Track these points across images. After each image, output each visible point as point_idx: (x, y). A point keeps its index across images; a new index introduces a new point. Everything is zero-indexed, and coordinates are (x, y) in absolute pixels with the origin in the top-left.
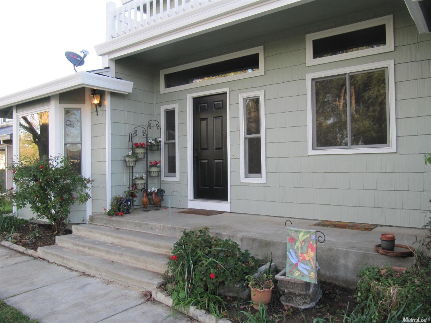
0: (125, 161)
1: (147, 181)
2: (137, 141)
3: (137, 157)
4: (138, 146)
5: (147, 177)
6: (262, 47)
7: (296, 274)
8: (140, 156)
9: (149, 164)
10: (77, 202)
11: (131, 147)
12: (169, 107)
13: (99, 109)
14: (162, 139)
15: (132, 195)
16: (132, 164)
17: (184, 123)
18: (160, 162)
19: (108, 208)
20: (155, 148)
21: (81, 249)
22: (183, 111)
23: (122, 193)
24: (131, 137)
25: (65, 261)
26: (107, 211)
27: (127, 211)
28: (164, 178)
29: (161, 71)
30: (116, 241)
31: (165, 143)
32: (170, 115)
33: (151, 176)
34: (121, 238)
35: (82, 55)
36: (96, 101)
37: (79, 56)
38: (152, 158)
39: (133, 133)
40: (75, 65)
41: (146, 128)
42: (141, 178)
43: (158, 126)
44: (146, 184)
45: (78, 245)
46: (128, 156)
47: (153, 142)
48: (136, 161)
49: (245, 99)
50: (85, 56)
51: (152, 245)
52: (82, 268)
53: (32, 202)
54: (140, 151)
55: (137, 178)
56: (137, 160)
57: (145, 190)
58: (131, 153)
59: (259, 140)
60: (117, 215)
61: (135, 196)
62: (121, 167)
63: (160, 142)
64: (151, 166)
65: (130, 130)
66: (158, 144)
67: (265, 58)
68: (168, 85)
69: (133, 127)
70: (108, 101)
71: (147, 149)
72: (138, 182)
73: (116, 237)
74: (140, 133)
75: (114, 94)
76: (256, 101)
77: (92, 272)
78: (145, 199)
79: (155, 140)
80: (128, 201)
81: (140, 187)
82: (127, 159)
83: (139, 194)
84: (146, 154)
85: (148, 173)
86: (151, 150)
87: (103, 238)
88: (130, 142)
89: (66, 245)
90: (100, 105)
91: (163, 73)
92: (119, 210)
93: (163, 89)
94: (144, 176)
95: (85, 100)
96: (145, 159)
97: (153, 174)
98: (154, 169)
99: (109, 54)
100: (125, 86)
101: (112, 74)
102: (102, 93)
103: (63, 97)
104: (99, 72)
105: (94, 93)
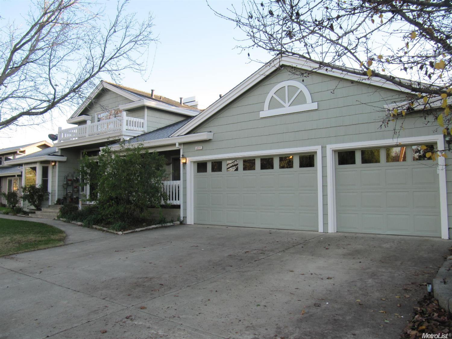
0: (63, 186)
2: (69, 178)
3: (68, 184)
4: (69, 180)
8: (70, 184)
9: (74, 187)
11: (66, 181)
13: (54, 166)
15: (66, 198)
16: (65, 187)
19: (55, 203)
23: (61, 198)
24: (66, 177)
28: (79, 193)
31: (81, 179)
33: (74, 192)
36: (53, 164)
38: (75, 185)
39: (67, 175)
41: (73, 173)
42: (70, 192)
44: (72, 195)
46: (64, 184)
47: (75, 179)
48: (67, 186)
53: (29, 200)
54: (70, 182)
55: (68, 192)
58: (66, 183)
66: (78, 179)
69: (67, 173)
70: (57, 164)
71: (73, 182)
72: (69, 194)
74: (70, 175)
75: (59, 162)
80: (62, 200)
81: (69, 196)
83: (68, 198)
85: (73, 190)
86: (75, 182)
87: (50, 210)
88: (66, 179)
94: (71, 192)
95: (49, 163)
96: (72, 185)
97: (76, 191)
98: (75, 189)
99: (58, 147)
100: (64, 159)
101: (59, 154)
102: (55, 162)
103: (42, 162)
104: (55, 154)
105: (53, 161)
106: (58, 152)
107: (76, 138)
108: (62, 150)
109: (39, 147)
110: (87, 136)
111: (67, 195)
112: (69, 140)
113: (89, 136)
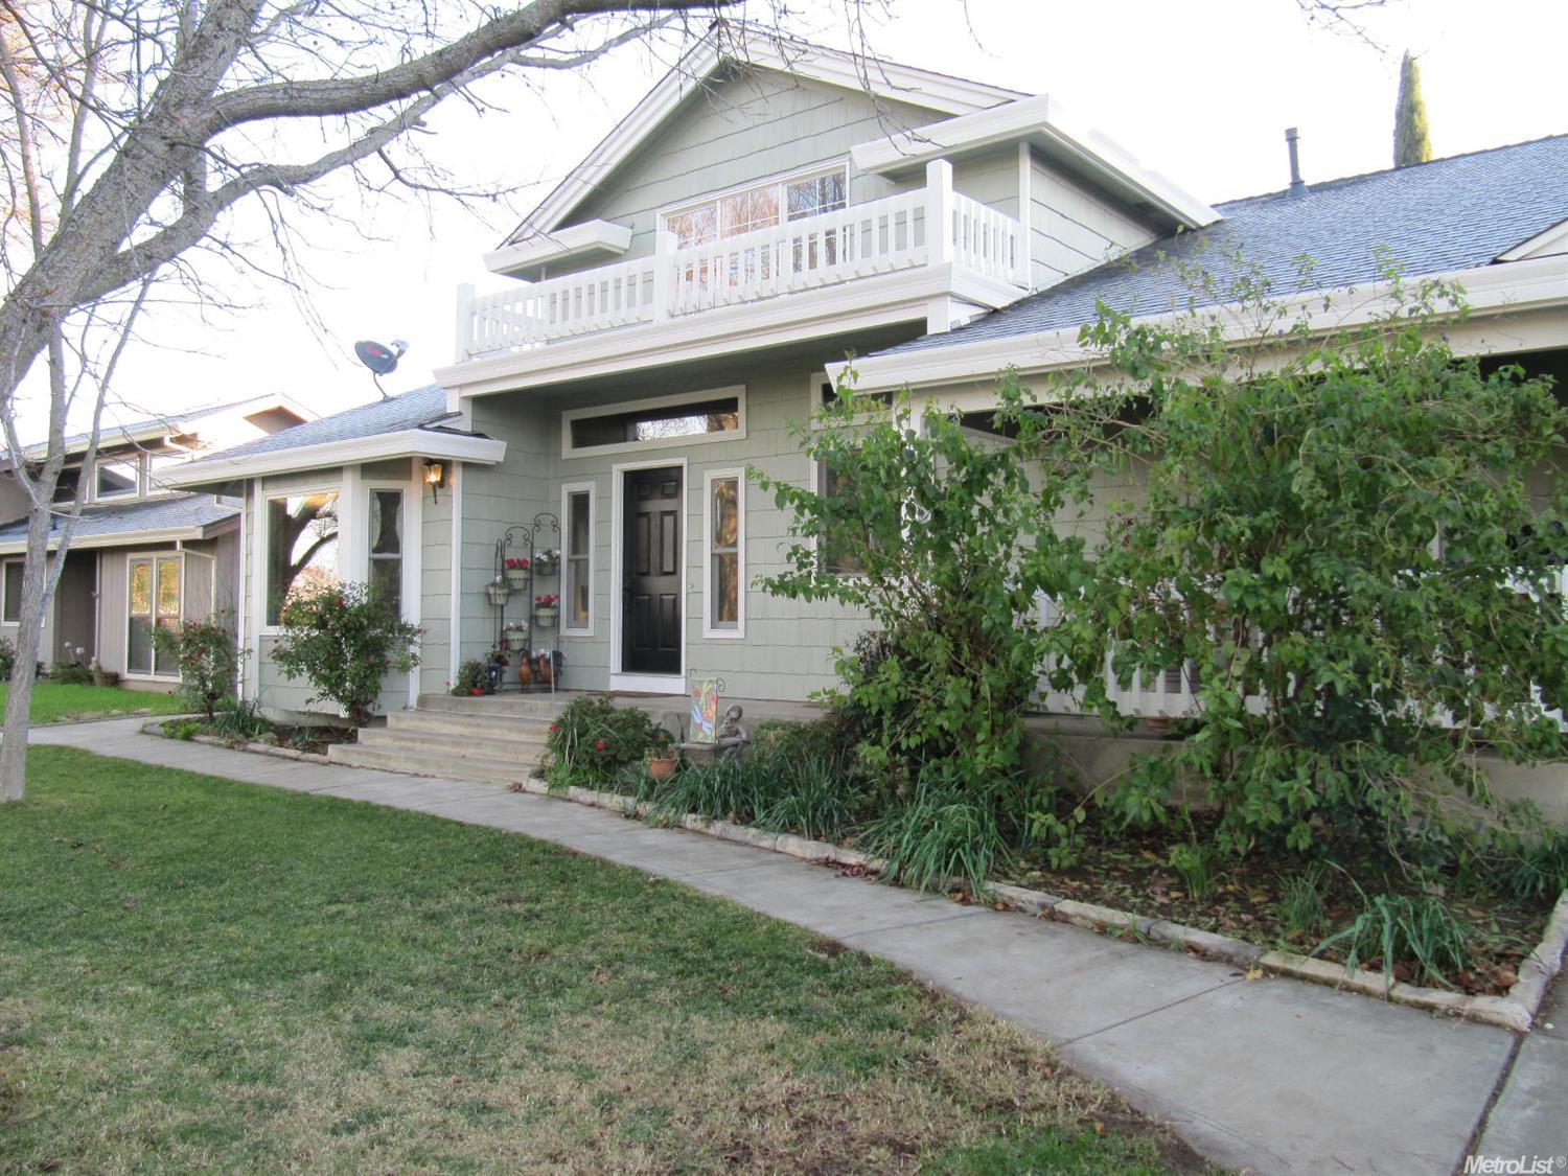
0: (488, 595)
1: (530, 633)
2: (510, 554)
3: (510, 586)
4: (513, 565)
5: (530, 626)
6: (743, 387)
7: (700, 737)
8: (518, 585)
9: (535, 602)
10: (393, 673)
11: (499, 567)
12: (579, 487)
13: (439, 491)
14: (563, 552)
15: (500, 661)
16: (500, 601)
17: (605, 521)
18: (558, 597)
19: (454, 682)
20: (547, 570)
21: (409, 744)
22: (605, 498)
23: (481, 654)
24: (501, 549)
25: (382, 761)
26: (452, 687)
27: (489, 690)
28: (564, 631)
29: (564, 413)
30: (468, 731)
31: (569, 561)
32: (580, 503)
33: (538, 626)
34: (478, 726)
35: (394, 350)
36: (434, 477)
37: (385, 351)
38: (542, 590)
39: (503, 539)
40: (375, 372)
41: (530, 528)
42: (519, 629)
43: (556, 526)
44: (529, 640)
45: (402, 739)
46: (494, 585)
47: (544, 558)
48: (509, 595)
49: (714, 481)
50: (401, 353)
51: (528, 732)
52: (412, 767)
53: (312, 668)
54: (517, 575)
55: (510, 629)
56: (512, 593)
57: (525, 653)
58: (498, 578)
59: (734, 559)
60: (471, 694)
61: (505, 663)
62: (478, 607)
63: (558, 557)
64: (539, 606)
65: (499, 533)
66: (555, 562)
67: (748, 407)
68: (580, 441)
69: (505, 527)
70: (456, 479)
71: (531, 572)
72: (513, 636)
73: (469, 725)
74: (518, 540)
75: (467, 465)
76: (733, 484)
77: (430, 771)
78: (525, 669)
79: (548, 553)
80: (491, 669)
81: (516, 646)
82: (492, 591)
83: (513, 660)
84: (529, 581)
85: (533, 619)
86: (540, 573)
87: (446, 728)
88: (499, 558)
89: (378, 741)
90: (441, 484)
91: (568, 417)
92: (475, 685)
93: (567, 450)
94: (525, 625)
95: (410, 473)
96: (527, 592)
97: (544, 623)
98: (544, 612)
99: (461, 387)
100: (491, 450)
101: (466, 424)
102: (445, 465)
103: (369, 469)
104: (442, 423)
105: (430, 462)
106: (460, 414)
107: (538, 345)
108: (480, 402)
109: (253, 419)
110: (660, 317)
111: (504, 643)
112: (502, 355)
113: (672, 316)
